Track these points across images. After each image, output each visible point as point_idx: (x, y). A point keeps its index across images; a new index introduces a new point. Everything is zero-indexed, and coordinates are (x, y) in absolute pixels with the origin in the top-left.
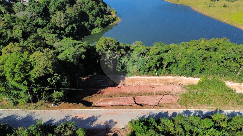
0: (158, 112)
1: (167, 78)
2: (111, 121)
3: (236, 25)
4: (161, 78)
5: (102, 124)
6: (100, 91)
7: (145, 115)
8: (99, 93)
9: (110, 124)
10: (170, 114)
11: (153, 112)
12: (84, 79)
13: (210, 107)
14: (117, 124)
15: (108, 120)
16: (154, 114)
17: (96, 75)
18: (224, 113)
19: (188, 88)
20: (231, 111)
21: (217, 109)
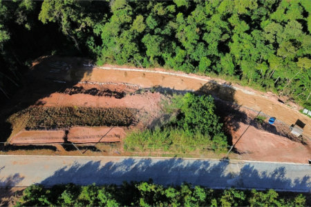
0: (87, 162)
1: (156, 72)
2: (16, 176)
5: (3, 181)
6: (41, 100)
7: (66, 167)
8: (38, 105)
9: (14, 181)
10: (103, 164)
11: (79, 162)
12: (34, 64)
14: (23, 181)
15: (14, 174)
16: (79, 165)
17: (54, 55)
18: (182, 163)
19: (169, 104)
20: (195, 159)
21: (176, 156)
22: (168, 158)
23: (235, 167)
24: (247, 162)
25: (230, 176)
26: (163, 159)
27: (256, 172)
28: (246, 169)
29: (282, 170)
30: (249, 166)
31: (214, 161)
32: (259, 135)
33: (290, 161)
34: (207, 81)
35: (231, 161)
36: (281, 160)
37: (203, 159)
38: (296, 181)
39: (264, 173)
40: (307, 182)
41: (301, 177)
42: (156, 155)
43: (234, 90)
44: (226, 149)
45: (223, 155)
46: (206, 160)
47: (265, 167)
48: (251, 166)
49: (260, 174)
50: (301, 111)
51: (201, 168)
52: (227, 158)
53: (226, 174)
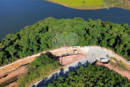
1: (18, 62)
3: (61, 4)
4: (13, 63)
13: (40, 79)
18: (48, 79)
19: (30, 66)
20: (52, 75)
21: (44, 78)
22: (41, 80)
23: (66, 69)
24: (69, 66)
25: (67, 72)
26: (39, 82)
27: (73, 67)
28: (70, 68)
29: (80, 63)
30: (70, 67)
31: (58, 72)
32: (67, 58)
33: (80, 59)
34: (40, 55)
35: (64, 68)
36: (77, 60)
37: (54, 73)
38: (85, 63)
39: (76, 66)
40: (88, 62)
41: (86, 62)
42: (36, 82)
43: (51, 53)
44: (60, 66)
45: (60, 68)
46: (56, 73)
47: (75, 64)
48: (71, 66)
49: (75, 67)
50: (73, 48)
51: (55, 76)
52: (62, 68)
53: (65, 73)
